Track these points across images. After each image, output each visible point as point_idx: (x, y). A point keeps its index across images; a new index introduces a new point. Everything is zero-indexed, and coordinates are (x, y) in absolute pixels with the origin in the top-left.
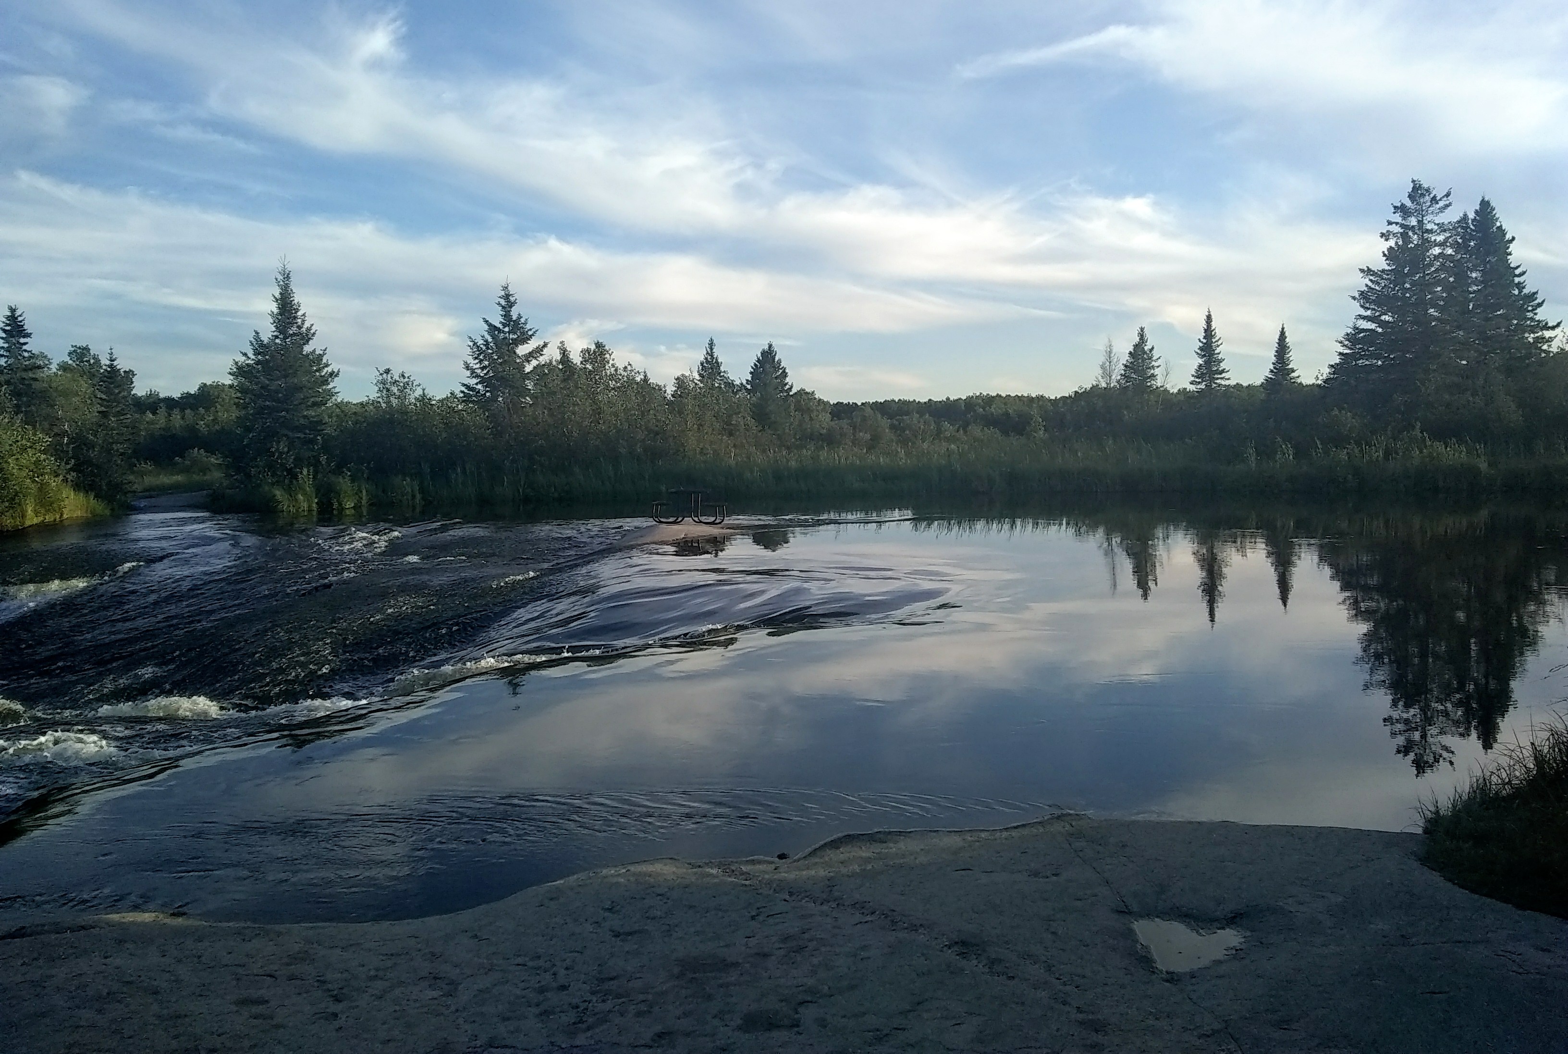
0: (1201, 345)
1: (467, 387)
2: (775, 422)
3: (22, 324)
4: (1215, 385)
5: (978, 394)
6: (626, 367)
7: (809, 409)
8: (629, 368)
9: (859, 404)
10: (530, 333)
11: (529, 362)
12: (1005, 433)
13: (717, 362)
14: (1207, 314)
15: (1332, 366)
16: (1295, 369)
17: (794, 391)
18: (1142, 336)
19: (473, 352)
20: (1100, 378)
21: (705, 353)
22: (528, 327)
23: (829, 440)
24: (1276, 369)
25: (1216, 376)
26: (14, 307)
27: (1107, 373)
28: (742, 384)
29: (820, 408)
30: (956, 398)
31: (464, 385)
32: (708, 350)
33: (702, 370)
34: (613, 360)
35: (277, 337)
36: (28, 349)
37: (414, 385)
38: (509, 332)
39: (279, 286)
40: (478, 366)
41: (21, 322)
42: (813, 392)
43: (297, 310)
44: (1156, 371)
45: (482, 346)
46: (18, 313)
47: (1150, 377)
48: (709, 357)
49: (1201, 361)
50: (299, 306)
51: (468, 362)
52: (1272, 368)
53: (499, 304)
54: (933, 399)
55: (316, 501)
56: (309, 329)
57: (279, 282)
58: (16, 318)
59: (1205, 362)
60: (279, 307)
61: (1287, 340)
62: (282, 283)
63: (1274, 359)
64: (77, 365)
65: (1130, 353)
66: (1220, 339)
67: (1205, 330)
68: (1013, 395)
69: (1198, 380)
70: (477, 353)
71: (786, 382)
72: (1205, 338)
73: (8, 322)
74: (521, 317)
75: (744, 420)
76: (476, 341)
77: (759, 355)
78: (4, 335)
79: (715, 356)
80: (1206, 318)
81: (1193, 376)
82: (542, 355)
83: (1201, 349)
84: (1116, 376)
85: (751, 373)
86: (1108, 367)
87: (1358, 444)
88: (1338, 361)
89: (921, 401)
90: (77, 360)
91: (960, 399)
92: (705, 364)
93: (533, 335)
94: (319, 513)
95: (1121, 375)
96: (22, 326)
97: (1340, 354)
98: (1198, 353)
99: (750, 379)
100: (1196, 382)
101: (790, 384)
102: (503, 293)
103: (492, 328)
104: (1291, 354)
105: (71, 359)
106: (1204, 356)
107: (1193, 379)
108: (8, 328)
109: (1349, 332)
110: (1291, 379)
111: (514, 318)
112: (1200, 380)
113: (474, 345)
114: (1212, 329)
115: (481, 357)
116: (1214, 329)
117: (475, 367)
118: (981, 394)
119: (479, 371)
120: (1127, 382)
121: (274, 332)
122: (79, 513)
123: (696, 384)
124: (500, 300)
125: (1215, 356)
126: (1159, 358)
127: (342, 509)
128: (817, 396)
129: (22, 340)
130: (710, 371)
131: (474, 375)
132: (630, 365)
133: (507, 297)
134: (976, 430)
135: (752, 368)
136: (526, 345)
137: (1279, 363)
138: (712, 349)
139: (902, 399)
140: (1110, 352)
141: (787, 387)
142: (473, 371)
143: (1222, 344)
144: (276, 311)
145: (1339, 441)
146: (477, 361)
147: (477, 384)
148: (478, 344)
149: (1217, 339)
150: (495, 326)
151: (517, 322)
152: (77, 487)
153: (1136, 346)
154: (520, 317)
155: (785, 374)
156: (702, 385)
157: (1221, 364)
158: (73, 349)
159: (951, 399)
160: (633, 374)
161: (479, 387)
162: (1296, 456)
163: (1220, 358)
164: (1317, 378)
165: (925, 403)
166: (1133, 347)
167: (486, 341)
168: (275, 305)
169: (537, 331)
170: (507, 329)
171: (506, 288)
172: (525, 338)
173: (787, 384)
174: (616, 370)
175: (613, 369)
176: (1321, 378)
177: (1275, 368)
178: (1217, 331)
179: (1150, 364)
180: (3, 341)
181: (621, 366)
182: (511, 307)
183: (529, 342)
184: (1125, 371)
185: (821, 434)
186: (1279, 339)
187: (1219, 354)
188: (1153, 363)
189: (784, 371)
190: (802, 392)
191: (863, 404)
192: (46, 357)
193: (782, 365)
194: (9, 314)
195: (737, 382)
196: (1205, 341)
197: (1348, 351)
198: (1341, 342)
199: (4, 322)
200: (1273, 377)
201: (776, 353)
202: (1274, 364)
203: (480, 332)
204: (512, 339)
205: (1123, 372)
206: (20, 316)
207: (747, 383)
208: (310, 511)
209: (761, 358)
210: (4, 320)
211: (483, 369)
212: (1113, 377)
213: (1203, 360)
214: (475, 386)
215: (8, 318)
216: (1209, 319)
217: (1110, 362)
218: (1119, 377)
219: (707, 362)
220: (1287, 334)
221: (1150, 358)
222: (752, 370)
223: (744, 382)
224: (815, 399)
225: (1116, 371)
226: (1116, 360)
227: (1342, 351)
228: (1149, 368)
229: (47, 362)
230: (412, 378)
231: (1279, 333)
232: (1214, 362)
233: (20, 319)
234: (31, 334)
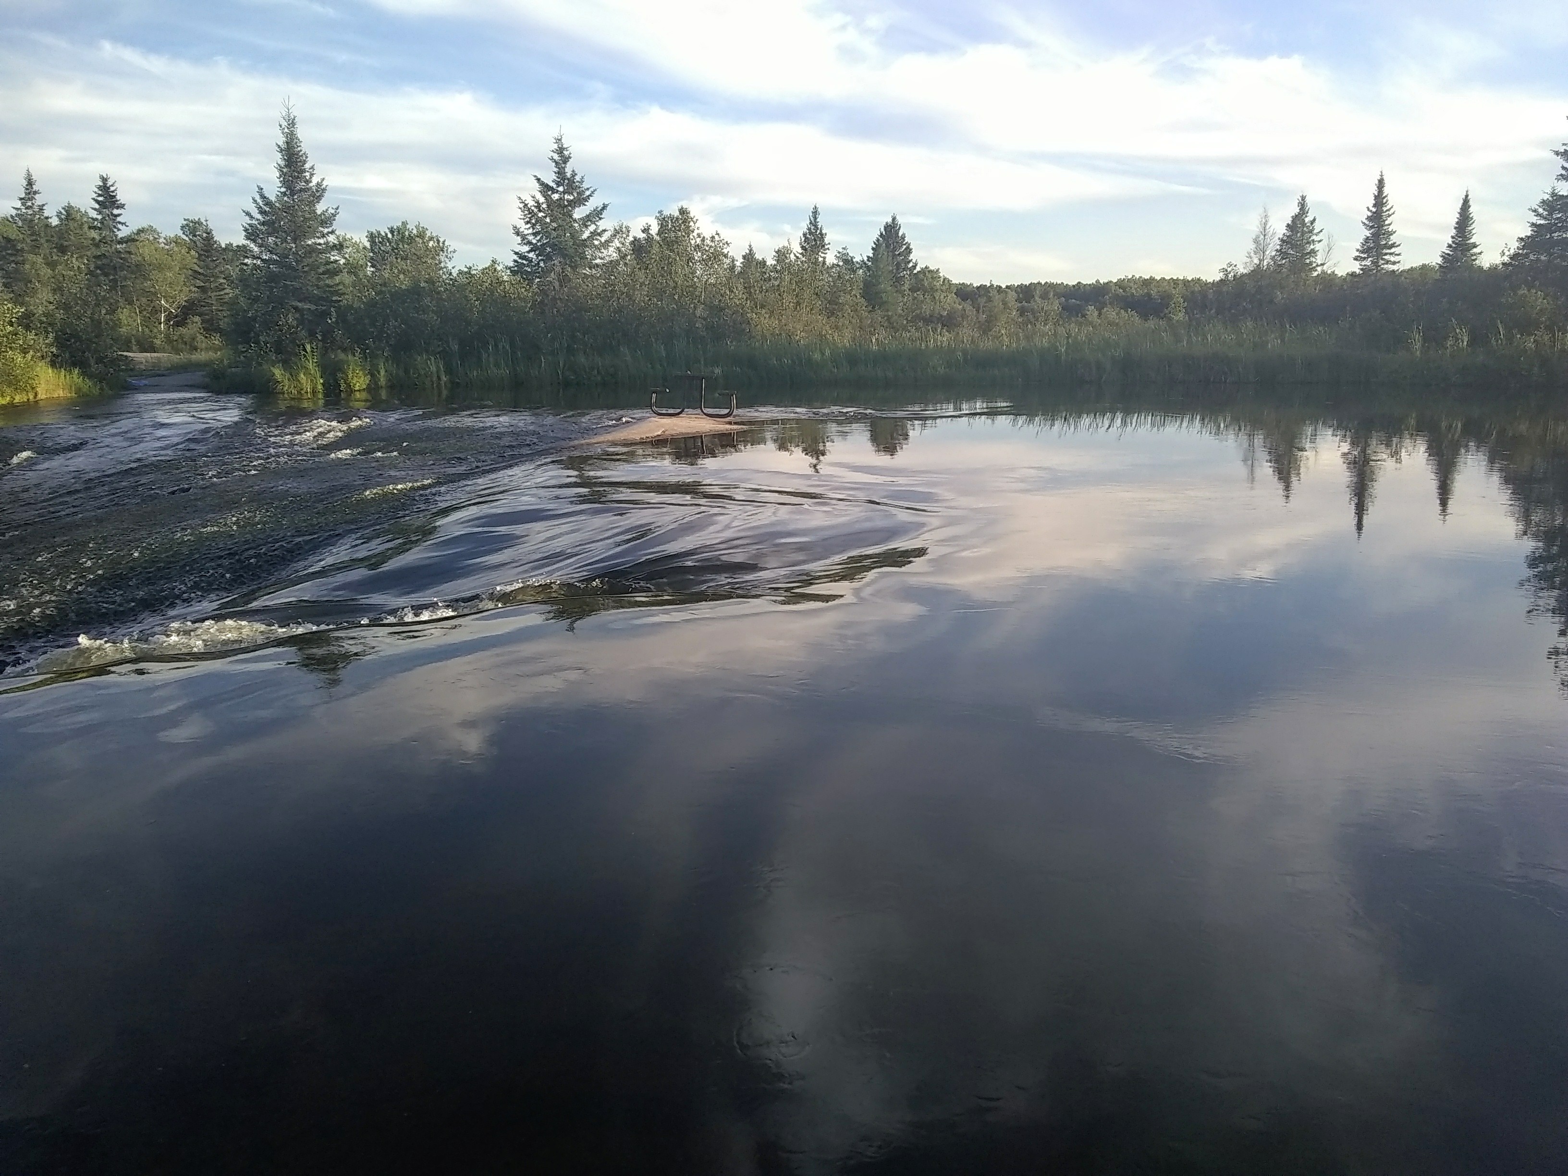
0: (1370, 214)
1: (522, 256)
2: (886, 302)
3: (114, 194)
4: (1383, 262)
5: (1130, 277)
6: (713, 237)
7: (932, 288)
8: (717, 238)
9: (1004, 286)
10: (588, 193)
11: (586, 226)
12: (1145, 317)
13: (821, 234)
14: (1379, 178)
15: (1522, 239)
16: (1477, 244)
17: (918, 269)
18: (1303, 205)
19: (525, 215)
20: (1252, 254)
21: (808, 223)
22: (585, 185)
23: (949, 322)
24: (1456, 244)
25: (1385, 251)
26: (105, 177)
27: (1260, 249)
28: (863, 261)
29: (944, 288)
30: (1106, 281)
31: (516, 253)
32: (812, 219)
33: (805, 241)
34: (698, 228)
35: (284, 194)
36: (122, 221)
37: (449, 251)
38: (564, 192)
39: (283, 133)
40: (530, 231)
41: (113, 192)
42: (938, 270)
43: (305, 162)
44: (1317, 247)
45: (533, 208)
46: (109, 183)
47: (1309, 253)
48: (812, 227)
49: (1368, 233)
50: (307, 157)
51: (518, 227)
52: (1450, 243)
53: (552, 159)
54: (1082, 282)
55: (322, 381)
56: (319, 185)
57: (284, 129)
58: (109, 188)
59: (1373, 234)
60: (285, 159)
61: (1471, 210)
62: (286, 130)
63: (1453, 232)
64: (190, 239)
65: (1288, 225)
66: (1392, 207)
67: (1375, 196)
68: (1168, 278)
69: (1363, 255)
70: (530, 216)
71: (910, 258)
72: (1374, 206)
73: (100, 192)
74: (576, 174)
75: (852, 298)
76: (526, 202)
77: (883, 230)
78: (97, 206)
79: (819, 227)
80: (1377, 182)
81: (1358, 250)
82: (600, 219)
83: (1369, 218)
84: (1271, 252)
85: (873, 249)
86: (1262, 241)
87: (1550, 329)
88: (1529, 233)
89: (1070, 284)
90: (190, 233)
91: (1111, 282)
92: (808, 236)
93: (590, 195)
94: (326, 395)
95: (1277, 250)
96: (114, 196)
97: (1533, 225)
98: (1364, 224)
99: (871, 255)
100: (1361, 258)
101: (914, 261)
102: (556, 146)
103: (546, 188)
104: (1473, 226)
105: (184, 233)
106: (1372, 227)
107: (1357, 254)
108: (101, 199)
109: (1545, 199)
110: (1472, 255)
111: (569, 175)
112: (1366, 256)
113: (524, 207)
114: (1384, 195)
115: (533, 221)
116: (1386, 196)
117: (526, 232)
118: (1133, 276)
119: (531, 238)
120: (1283, 258)
121: (280, 187)
122: (61, 393)
123: (797, 257)
124: (553, 154)
125: (1385, 228)
126: (1321, 231)
127: (351, 391)
128: (941, 275)
129: (116, 212)
130: (814, 243)
131: (525, 241)
132: (718, 234)
133: (561, 151)
134: (1111, 313)
135: (875, 243)
136: (582, 207)
137: (1459, 237)
138: (815, 218)
139: (1049, 281)
140: (1265, 224)
141: (911, 265)
142: (524, 237)
143: (1393, 213)
144: (282, 163)
145: (1527, 326)
146: (529, 225)
147: (529, 252)
148: (529, 206)
149: (1388, 207)
150: (547, 185)
151: (571, 181)
152: (55, 363)
153: (1296, 218)
154: (574, 174)
155: (909, 251)
156: (804, 259)
157: (1391, 237)
158: (186, 222)
159: (1102, 282)
160: (721, 244)
161: (531, 255)
162: (1472, 343)
163: (1390, 230)
164: (1503, 254)
165: (1074, 286)
166: (1291, 219)
167: (538, 202)
168: (279, 155)
169: (595, 190)
170: (561, 189)
171: (560, 140)
172: (581, 200)
173: (909, 262)
174: (703, 240)
175: (699, 240)
176: (1507, 253)
177: (1453, 242)
178: (1389, 198)
179: (1310, 238)
180: (96, 212)
181: (708, 235)
182: (565, 162)
183: (586, 203)
184: (1281, 245)
185: (941, 316)
186: (1461, 209)
187: (1389, 225)
188: (1314, 237)
189: (908, 248)
190: (926, 271)
191: (1007, 287)
192: (155, 231)
193: (906, 240)
194: (101, 184)
195: (857, 259)
196: (1374, 210)
197: (1543, 222)
198: (1535, 211)
199: (96, 193)
200: (1451, 253)
201: (900, 227)
202: (1453, 237)
203: (532, 193)
204: (568, 201)
205: (1278, 247)
206: (112, 186)
207: (868, 260)
208: (314, 392)
209: (884, 233)
210: (96, 190)
211: (534, 234)
212: (1267, 253)
213: (1371, 232)
214: (526, 254)
215: (99, 188)
216: (1381, 184)
217: (1265, 236)
218: (1274, 253)
219: (811, 233)
220: (1471, 203)
221: (1311, 232)
222: (874, 246)
223: (866, 259)
224: (940, 277)
225: (1271, 245)
226: (1271, 232)
227: (1535, 222)
228: (1309, 243)
229: (157, 237)
230: (447, 244)
231: (1462, 201)
232: (1384, 234)
233: (112, 189)
234: (124, 205)
